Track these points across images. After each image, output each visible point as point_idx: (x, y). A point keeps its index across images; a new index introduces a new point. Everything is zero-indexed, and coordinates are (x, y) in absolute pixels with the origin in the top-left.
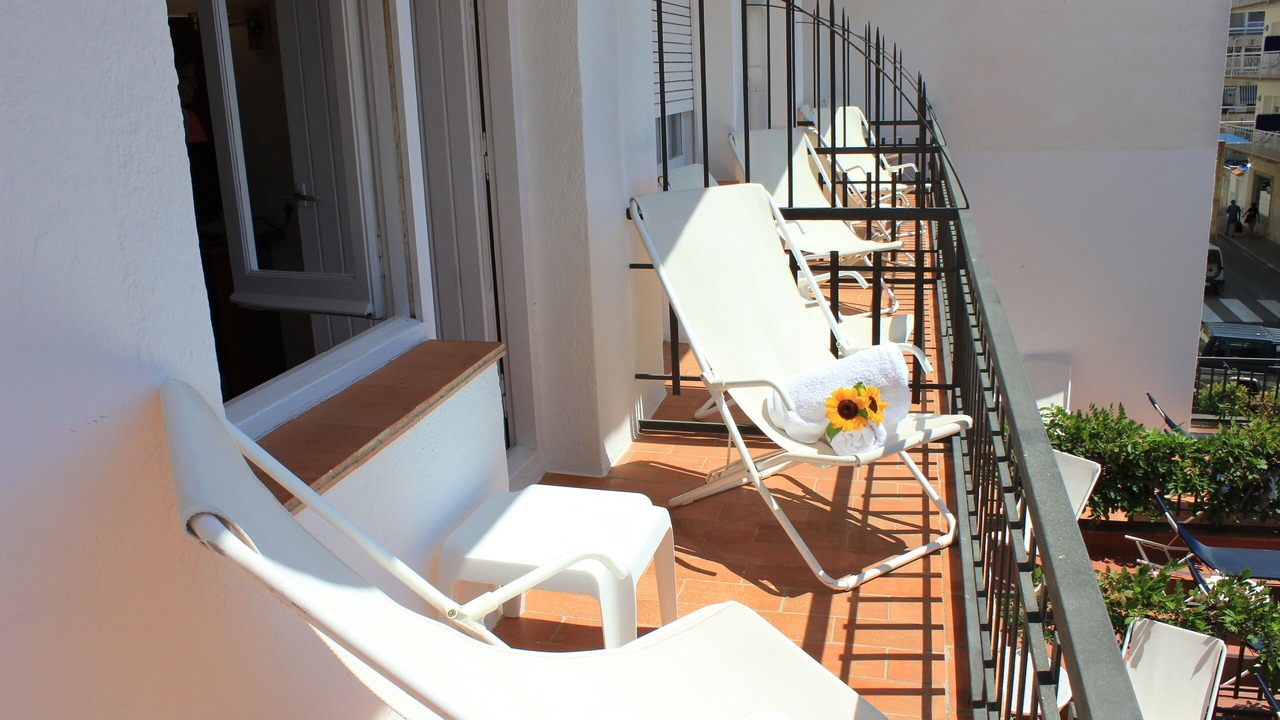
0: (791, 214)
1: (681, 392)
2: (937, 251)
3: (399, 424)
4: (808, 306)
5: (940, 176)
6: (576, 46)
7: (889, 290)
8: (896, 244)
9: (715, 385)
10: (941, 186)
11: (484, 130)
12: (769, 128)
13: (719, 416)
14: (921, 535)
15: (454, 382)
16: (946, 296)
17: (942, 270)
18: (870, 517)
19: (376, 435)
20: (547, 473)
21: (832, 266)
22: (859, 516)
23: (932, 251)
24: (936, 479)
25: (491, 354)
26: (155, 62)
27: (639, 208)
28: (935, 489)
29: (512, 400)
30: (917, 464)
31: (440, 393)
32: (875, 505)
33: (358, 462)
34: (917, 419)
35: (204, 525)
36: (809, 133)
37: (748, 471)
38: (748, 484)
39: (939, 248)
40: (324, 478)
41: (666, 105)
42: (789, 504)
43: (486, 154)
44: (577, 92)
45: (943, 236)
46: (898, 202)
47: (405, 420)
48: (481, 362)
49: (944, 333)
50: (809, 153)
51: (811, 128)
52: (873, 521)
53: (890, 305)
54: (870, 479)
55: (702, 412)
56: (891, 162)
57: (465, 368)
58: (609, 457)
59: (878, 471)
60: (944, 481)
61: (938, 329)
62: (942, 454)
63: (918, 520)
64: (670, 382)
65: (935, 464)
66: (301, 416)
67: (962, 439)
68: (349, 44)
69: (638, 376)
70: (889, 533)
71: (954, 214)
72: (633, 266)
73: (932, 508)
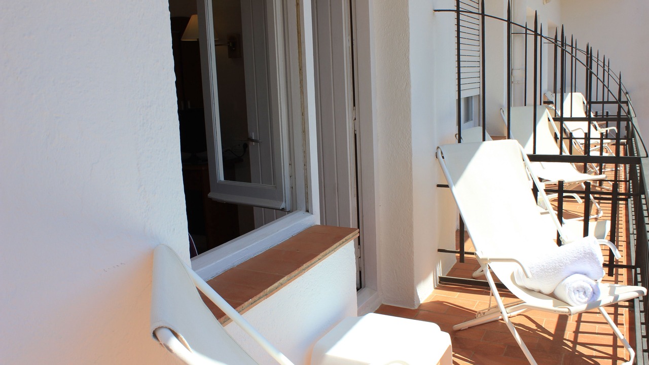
0: (534, 158)
1: (465, 261)
2: (629, 181)
3: (293, 274)
4: (542, 213)
5: (630, 135)
6: (408, 58)
7: (597, 204)
8: (602, 177)
9: (483, 259)
10: (632, 142)
11: (354, 105)
12: (525, 105)
13: (484, 277)
14: (611, 360)
15: (327, 251)
16: (633, 209)
17: (632, 195)
18: (578, 346)
19: (279, 280)
20: (383, 305)
21: (560, 189)
22: (571, 345)
23: (626, 181)
24: (623, 324)
25: (350, 235)
26: (164, 69)
27: (442, 153)
28: (622, 331)
29: (364, 260)
30: (609, 314)
31: (319, 257)
32: (582, 338)
33: (267, 295)
34: (610, 286)
35: (163, 334)
36: (549, 109)
37: (501, 313)
38: (502, 319)
39: (630, 179)
40: (246, 303)
41: (461, 91)
42: (526, 333)
43: (355, 119)
44: (408, 84)
45: (632, 172)
46: (604, 150)
47: (296, 272)
48: (344, 240)
49: (631, 232)
50: (549, 120)
51: (551, 106)
52: (579, 348)
53: (597, 213)
54: (579, 321)
55: (476, 274)
56: (601, 126)
57: (334, 243)
58: (420, 297)
59: (585, 317)
60: (628, 326)
61: (627, 229)
62: (627, 309)
63: (610, 351)
64: (458, 255)
65: (623, 315)
66: (238, 266)
67: (640, 301)
68: (278, 56)
69: (440, 250)
70: (590, 357)
71: (638, 160)
72: (439, 186)
73: (619, 343)
